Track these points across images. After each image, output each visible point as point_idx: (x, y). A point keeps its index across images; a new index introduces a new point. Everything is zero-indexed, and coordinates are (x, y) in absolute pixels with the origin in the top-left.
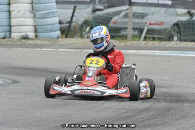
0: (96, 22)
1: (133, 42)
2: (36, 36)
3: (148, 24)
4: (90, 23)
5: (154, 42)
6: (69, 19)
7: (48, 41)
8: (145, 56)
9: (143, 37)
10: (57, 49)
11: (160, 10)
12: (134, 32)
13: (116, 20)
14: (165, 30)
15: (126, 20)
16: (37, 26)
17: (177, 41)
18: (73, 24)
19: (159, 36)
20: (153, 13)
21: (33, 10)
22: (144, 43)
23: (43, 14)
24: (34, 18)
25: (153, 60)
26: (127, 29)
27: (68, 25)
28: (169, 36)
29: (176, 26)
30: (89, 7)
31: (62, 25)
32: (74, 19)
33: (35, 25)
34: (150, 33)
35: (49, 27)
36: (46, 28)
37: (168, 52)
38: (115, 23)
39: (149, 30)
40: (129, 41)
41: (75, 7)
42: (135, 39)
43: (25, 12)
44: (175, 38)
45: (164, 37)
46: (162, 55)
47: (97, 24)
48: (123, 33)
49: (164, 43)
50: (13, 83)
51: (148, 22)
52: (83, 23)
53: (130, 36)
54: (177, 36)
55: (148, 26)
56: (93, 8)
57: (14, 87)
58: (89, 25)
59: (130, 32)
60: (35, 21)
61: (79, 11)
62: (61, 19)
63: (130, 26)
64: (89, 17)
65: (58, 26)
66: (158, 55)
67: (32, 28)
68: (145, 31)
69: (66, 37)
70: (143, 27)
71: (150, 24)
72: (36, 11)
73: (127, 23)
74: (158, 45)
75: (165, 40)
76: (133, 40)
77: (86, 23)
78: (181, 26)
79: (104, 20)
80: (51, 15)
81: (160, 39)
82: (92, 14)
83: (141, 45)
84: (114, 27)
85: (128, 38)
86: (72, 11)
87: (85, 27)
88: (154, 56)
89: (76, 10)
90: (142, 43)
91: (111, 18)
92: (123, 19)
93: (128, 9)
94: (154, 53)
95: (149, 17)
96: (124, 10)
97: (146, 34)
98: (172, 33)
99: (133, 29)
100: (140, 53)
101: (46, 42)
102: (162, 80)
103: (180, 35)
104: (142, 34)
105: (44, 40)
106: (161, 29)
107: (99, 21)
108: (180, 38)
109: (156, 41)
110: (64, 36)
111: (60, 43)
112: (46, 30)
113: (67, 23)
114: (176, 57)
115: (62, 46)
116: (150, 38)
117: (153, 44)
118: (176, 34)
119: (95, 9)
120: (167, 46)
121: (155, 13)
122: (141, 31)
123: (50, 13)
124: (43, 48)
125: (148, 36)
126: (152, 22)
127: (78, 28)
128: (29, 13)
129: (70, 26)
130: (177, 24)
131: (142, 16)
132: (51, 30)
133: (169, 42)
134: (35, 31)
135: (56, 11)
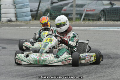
0: (53, 10)
1: (76, 22)
2: (17, 20)
3: (85, 11)
4: (49, 11)
5: (89, 22)
6: (37, 9)
7: (24, 23)
8: (84, 30)
9: (82, 19)
10: (30, 27)
11: (92, 2)
12: (77, 16)
13: (65, 9)
14: (96, 14)
15: (71, 9)
16: (17, 13)
17: (103, 21)
18: (39, 12)
19: (92, 18)
20: (88, 4)
21: (14, 3)
22: (83, 22)
23: (20, 6)
24: (15, 9)
25: (89, 33)
26: (72, 14)
27: (36, 12)
28: (98, 18)
29: (102, 11)
30: (49, 1)
31: (32, 13)
32: (40, 8)
33: (16, 13)
34: (87, 16)
35: (24, 14)
36: (22, 14)
37: (98, 27)
38: (65, 10)
39: (86, 15)
40: (74, 21)
41: (40, 1)
42: (78, 20)
43: (9, 5)
44: (103, 19)
45: (95, 18)
46: (94, 30)
47: (54, 11)
48: (70, 17)
49: (95, 22)
50: (2, 49)
51: (86, 9)
52: (45, 11)
53: (74, 19)
54: (104, 18)
55: (85, 12)
56: (51, 2)
57: (3, 51)
58: (49, 12)
59: (74, 16)
60: (16, 10)
61: (43, 3)
62: (31, 9)
63: (74, 12)
64: (49, 7)
65: (30, 13)
66: (92, 30)
67: (14, 15)
68: (84, 15)
69: (35, 20)
70: (82, 13)
71: (87, 11)
72: (16, 4)
73: (72, 10)
74: (92, 24)
75: (96, 21)
76: (76, 21)
77: (47, 11)
78: (106, 12)
79: (58, 9)
80: (25, 6)
81: (93, 20)
82: (51, 5)
83: (81, 24)
84: (65, 13)
85: (73, 19)
86: (38, 4)
87: (46, 13)
88: (89, 30)
89: (41, 3)
90: (82, 22)
91: (63, 8)
92: (70, 8)
93: (73, 2)
94: (89, 28)
95: (86, 6)
96: (70, 3)
97: (85, 17)
98: (101, 16)
99: (76, 14)
100: (81, 29)
101: (22, 23)
102: (94, 45)
103: (105, 17)
104: (81, 17)
105: (21, 22)
106: (94, 14)
107: (55, 9)
108: (106, 19)
109: (90, 21)
110: (34, 19)
111: (31, 23)
112: (23, 16)
113: (35, 11)
114: (103, 31)
115: (33, 26)
116: (86, 19)
117: (88, 23)
118: (103, 16)
119: (52, 2)
120: (97, 24)
121: (90, 4)
122: (81, 15)
123: (25, 5)
124: (21, 27)
125: (85, 18)
126: (88, 10)
127: (42, 14)
128: (12, 6)
129: (37, 13)
130: (103, 11)
131: (82, 6)
132: (25, 16)
133: (98, 22)
134: (16, 17)
135: (29, 4)
